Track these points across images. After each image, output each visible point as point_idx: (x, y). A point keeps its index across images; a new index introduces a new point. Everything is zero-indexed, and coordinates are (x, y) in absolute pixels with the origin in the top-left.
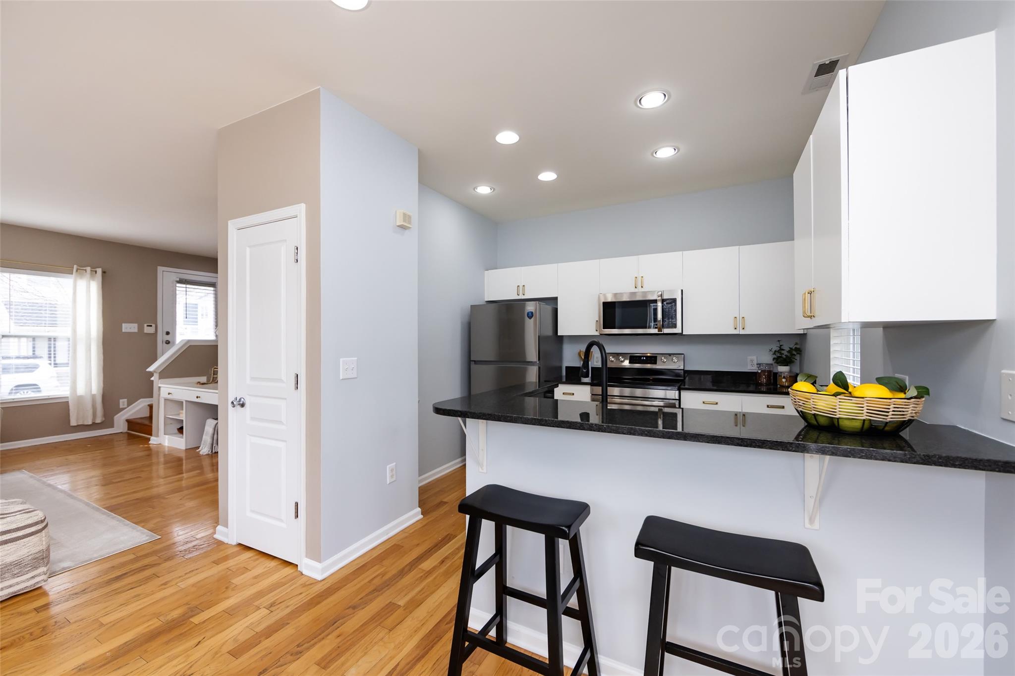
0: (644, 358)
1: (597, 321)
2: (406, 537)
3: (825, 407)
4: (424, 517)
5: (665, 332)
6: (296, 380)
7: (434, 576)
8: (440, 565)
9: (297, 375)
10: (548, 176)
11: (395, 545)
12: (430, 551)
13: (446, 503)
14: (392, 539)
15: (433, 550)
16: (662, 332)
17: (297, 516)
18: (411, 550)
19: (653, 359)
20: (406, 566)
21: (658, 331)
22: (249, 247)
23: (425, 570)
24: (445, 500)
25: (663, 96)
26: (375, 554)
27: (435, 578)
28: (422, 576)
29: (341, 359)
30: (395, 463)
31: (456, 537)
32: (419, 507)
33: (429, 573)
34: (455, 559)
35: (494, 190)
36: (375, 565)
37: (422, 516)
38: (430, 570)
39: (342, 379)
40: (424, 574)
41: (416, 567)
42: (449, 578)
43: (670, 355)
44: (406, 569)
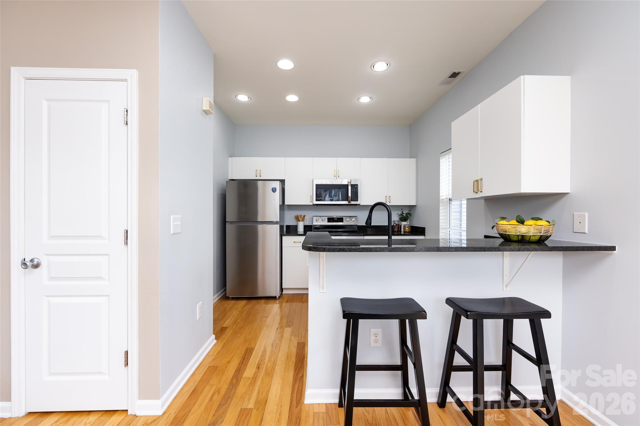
0: (336, 219)
1: (311, 196)
2: (214, 359)
3: (526, 231)
4: (217, 341)
5: (352, 204)
6: (126, 235)
7: (260, 379)
8: (258, 370)
9: (127, 231)
10: (292, 98)
11: (209, 367)
12: (242, 363)
13: (226, 328)
14: (204, 362)
15: (244, 362)
16: (350, 204)
17: (127, 364)
18: (226, 367)
19: (340, 219)
20: (232, 379)
21: (348, 203)
22: (46, 100)
23: (249, 378)
24: (224, 326)
25: (387, 65)
26: (198, 378)
27: (262, 380)
28: (251, 382)
29: (172, 217)
30: (201, 302)
31: (254, 348)
32: (214, 334)
33: (255, 378)
34: (266, 363)
35: (251, 99)
36: (205, 387)
37: (216, 341)
38: (253, 376)
39: (173, 234)
40: (251, 380)
41: (241, 378)
42: (272, 377)
43: (350, 217)
44: (234, 381)
